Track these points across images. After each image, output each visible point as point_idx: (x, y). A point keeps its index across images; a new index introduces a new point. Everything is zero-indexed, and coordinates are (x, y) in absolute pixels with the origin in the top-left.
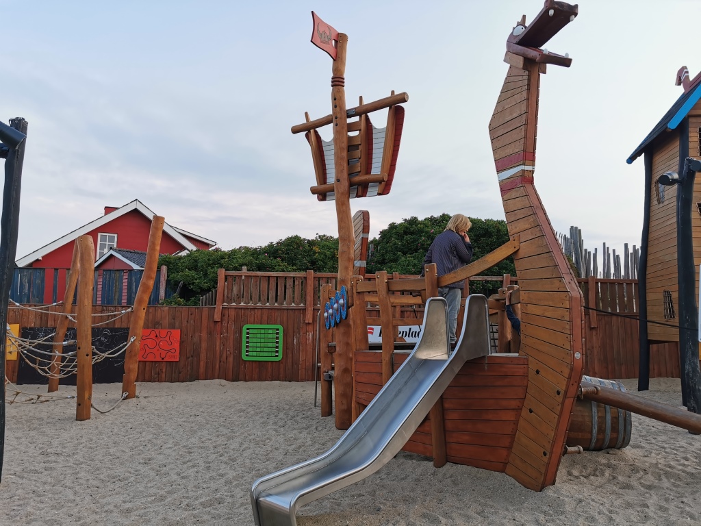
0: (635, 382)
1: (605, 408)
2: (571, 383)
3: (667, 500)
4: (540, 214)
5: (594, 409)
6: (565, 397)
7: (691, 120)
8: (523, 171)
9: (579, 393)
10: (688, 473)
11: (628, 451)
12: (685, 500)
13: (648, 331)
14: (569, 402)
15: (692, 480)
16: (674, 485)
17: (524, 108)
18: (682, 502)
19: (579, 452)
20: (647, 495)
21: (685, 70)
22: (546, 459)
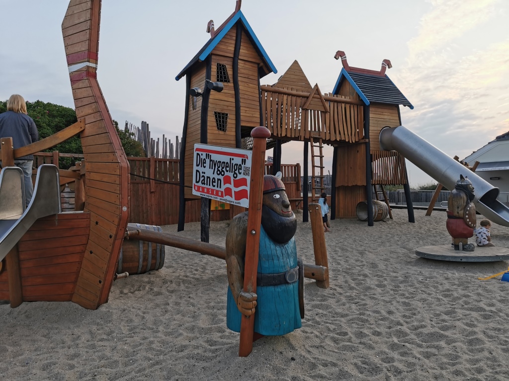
0: (177, 226)
1: (148, 244)
2: (120, 228)
3: (181, 298)
4: (101, 103)
5: (141, 246)
6: (115, 239)
7: (213, 57)
8: (88, 67)
9: (125, 235)
10: (195, 279)
11: (163, 271)
12: (191, 295)
13: (185, 193)
14: (118, 242)
15: (197, 283)
16: (187, 287)
17: (88, 16)
18: (189, 297)
19: (126, 277)
20: (170, 297)
21: (212, 23)
22: (100, 285)
